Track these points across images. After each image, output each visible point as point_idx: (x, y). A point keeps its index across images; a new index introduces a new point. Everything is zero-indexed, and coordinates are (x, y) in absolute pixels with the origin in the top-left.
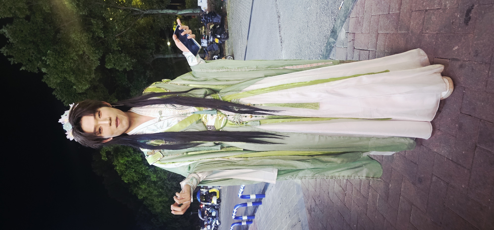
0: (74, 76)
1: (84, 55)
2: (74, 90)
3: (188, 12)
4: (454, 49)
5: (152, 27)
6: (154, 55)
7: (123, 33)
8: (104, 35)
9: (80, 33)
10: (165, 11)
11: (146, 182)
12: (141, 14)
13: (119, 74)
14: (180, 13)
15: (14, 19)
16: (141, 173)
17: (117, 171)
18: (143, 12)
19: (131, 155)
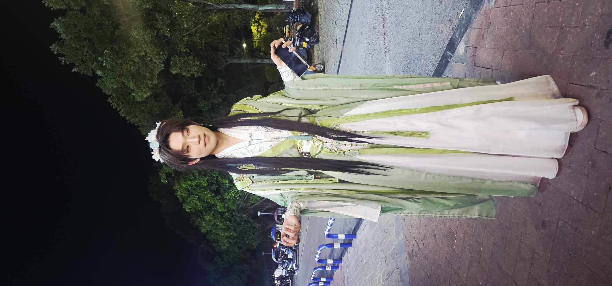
0: (134, 81)
1: (145, 56)
2: (133, 97)
3: (271, 8)
4: (591, 75)
5: (226, 25)
6: (228, 60)
7: (192, 32)
8: (170, 33)
9: (142, 31)
10: (243, 6)
11: (211, 212)
12: (215, 9)
13: (185, 80)
14: (261, 8)
15: (68, 11)
16: (206, 200)
17: (178, 197)
18: (217, 6)
19: (195, 178)
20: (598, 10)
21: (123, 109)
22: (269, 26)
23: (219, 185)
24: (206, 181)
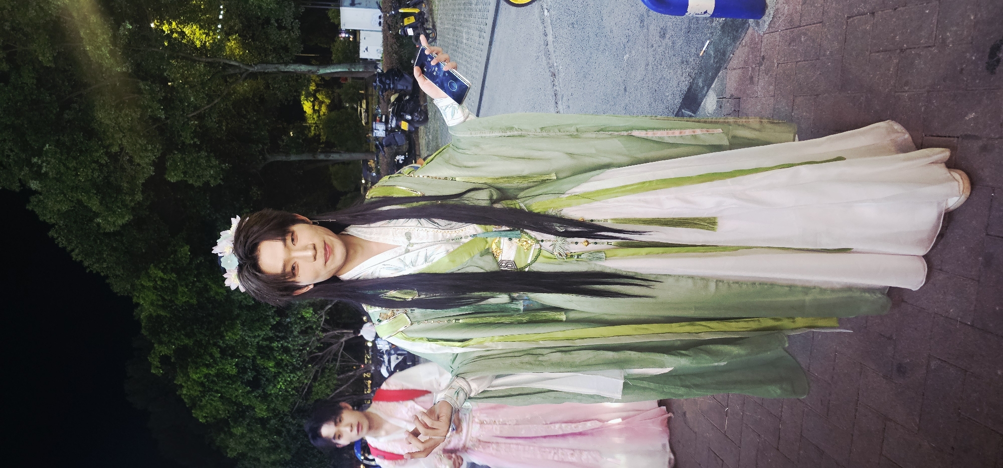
0: (99, 197)
1: (121, 154)
2: (96, 226)
3: (339, 70)
4: (967, 118)
5: (262, 99)
6: (268, 156)
7: (205, 110)
8: (164, 113)
9: (115, 110)
10: (292, 68)
11: (244, 420)
12: (244, 73)
13: (192, 192)
14: (322, 71)
16: (234, 400)
17: (183, 397)
18: (248, 68)
19: (215, 362)
20: (969, 16)
21: (77, 247)
22: (333, 101)
23: (257, 371)
24: (235, 365)
